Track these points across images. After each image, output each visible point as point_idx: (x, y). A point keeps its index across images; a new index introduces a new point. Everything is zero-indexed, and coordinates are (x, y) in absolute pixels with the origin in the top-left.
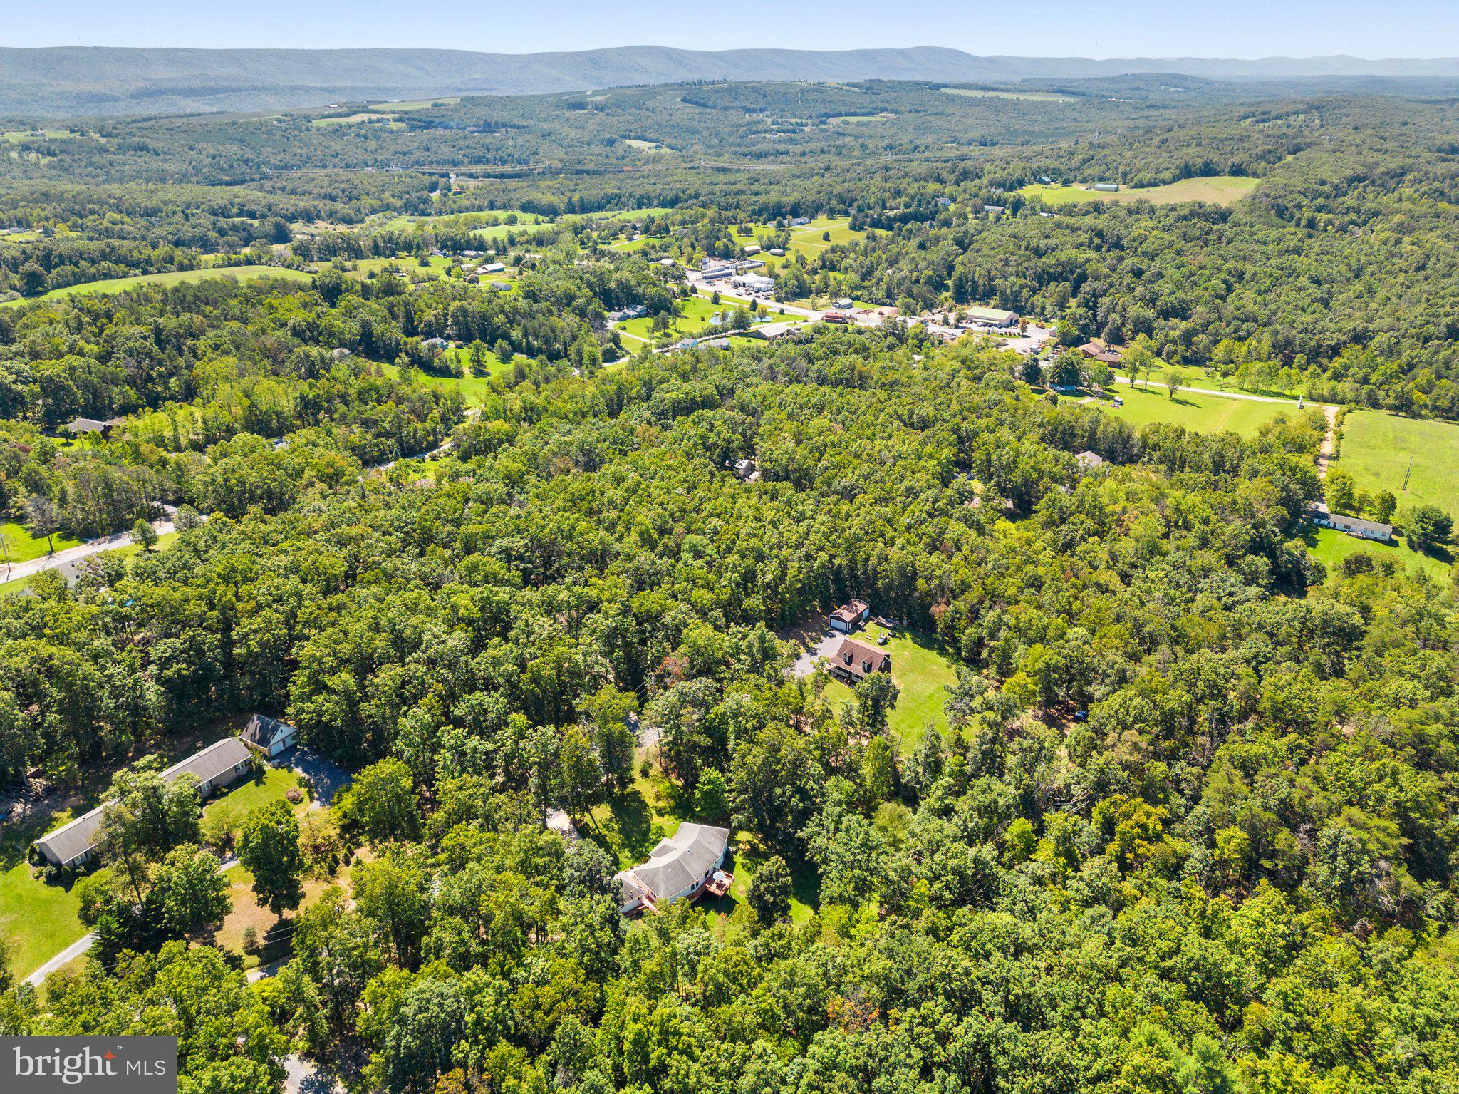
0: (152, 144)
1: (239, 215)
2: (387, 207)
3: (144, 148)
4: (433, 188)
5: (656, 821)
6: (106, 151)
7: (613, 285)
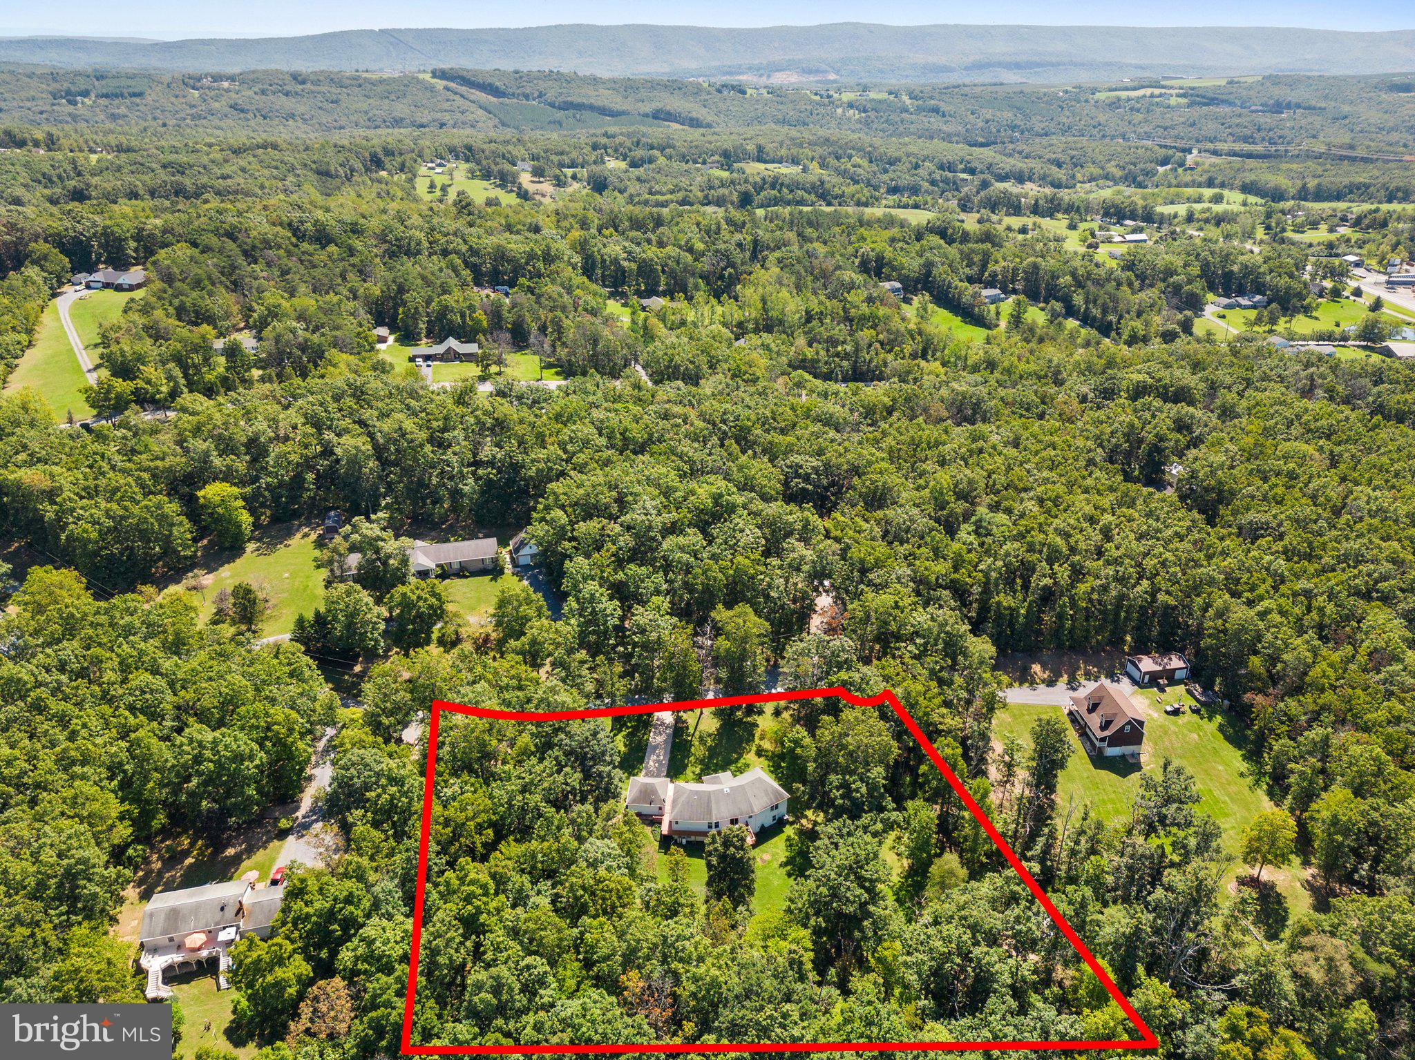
0: (944, 107)
1: (963, 171)
2: (1106, 177)
3: (936, 110)
4: (1164, 162)
5: (750, 757)
6: (907, 111)
7: (1235, 268)
